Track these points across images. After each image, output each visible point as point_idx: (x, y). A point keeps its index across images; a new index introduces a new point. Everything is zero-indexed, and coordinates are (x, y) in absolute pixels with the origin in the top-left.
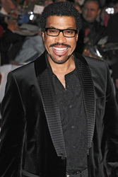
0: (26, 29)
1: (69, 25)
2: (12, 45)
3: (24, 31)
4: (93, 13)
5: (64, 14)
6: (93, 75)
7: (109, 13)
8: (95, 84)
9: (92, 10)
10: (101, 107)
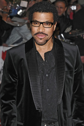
0: (16, 21)
1: (47, 19)
2: (5, 32)
3: (15, 23)
4: (62, 10)
5: (44, 11)
6: (65, 55)
7: (73, 9)
8: (66, 60)
9: (61, 8)
10: (70, 77)
